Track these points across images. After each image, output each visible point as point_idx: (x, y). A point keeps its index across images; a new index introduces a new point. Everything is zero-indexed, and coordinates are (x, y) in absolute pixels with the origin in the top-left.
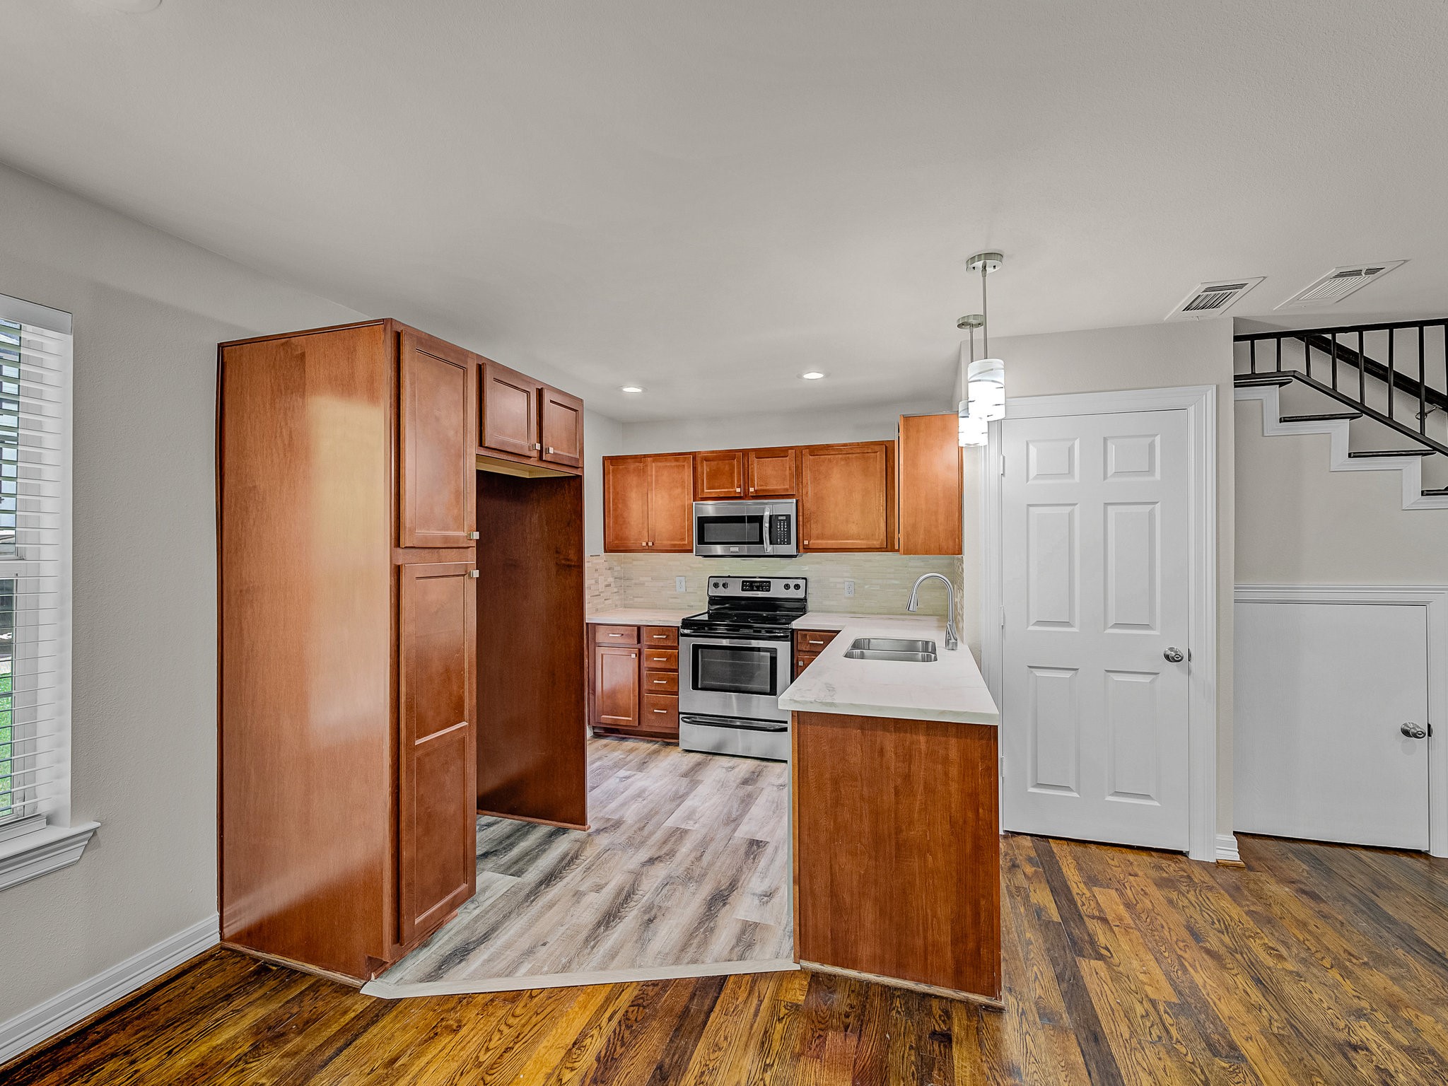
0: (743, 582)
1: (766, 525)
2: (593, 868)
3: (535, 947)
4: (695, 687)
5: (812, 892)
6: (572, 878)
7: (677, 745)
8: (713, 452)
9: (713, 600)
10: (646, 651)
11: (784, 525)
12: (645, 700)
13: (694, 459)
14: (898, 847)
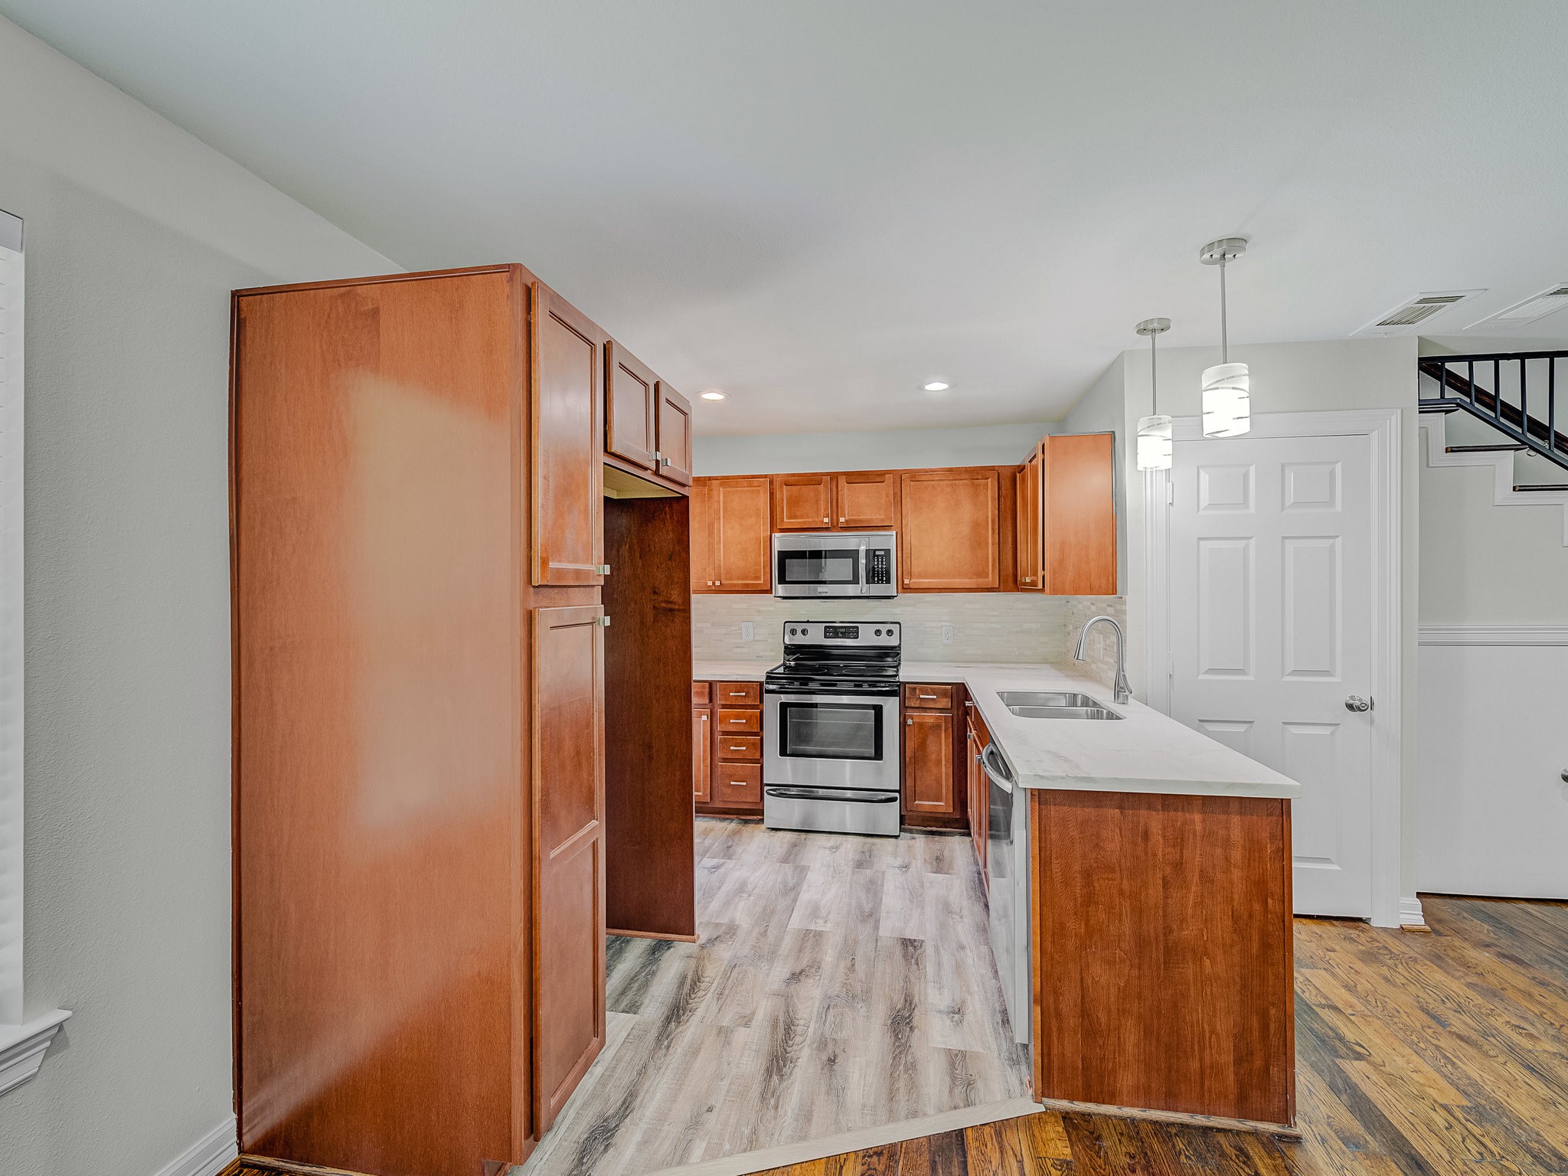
0: (825, 627)
1: (862, 561)
2: (726, 992)
3: (698, 1115)
4: (783, 752)
5: (1058, 1014)
6: (704, 1006)
7: (762, 821)
8: (794, 475)
9: (790, 650)
10: (719, 711)
11: (882, 561)
12: (718, 771)
13: (771, 482)
14: (1167, 951)
